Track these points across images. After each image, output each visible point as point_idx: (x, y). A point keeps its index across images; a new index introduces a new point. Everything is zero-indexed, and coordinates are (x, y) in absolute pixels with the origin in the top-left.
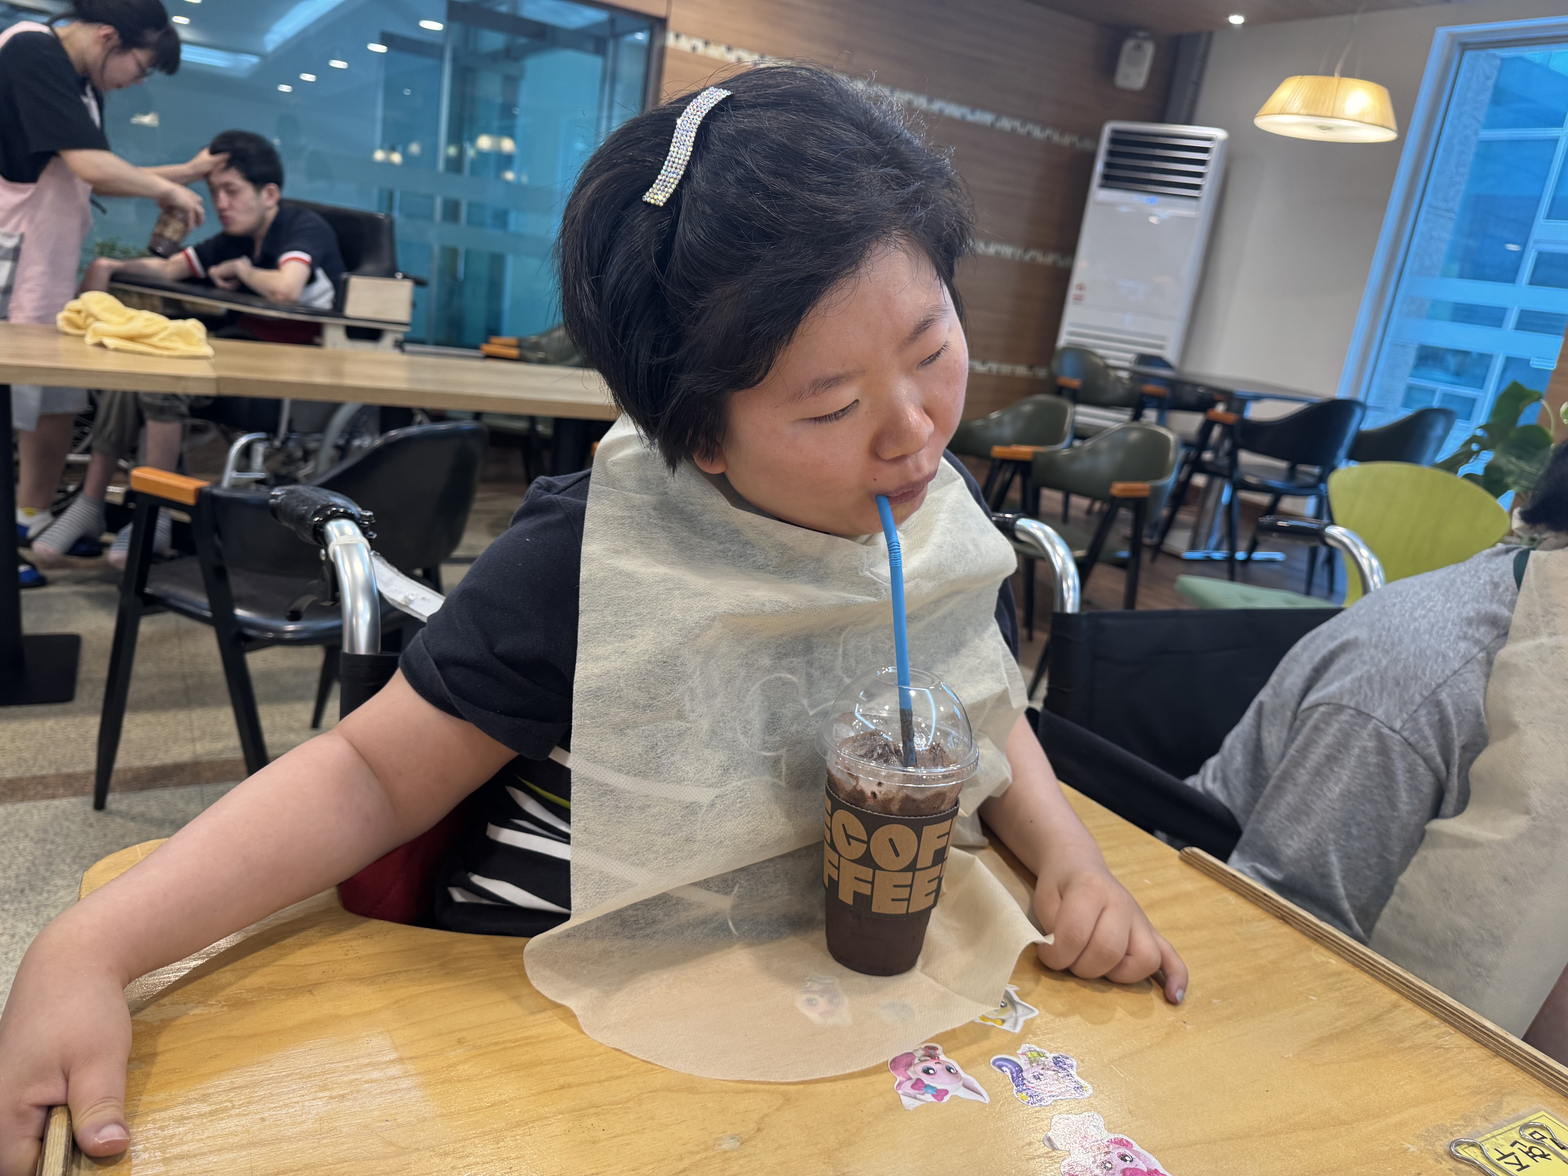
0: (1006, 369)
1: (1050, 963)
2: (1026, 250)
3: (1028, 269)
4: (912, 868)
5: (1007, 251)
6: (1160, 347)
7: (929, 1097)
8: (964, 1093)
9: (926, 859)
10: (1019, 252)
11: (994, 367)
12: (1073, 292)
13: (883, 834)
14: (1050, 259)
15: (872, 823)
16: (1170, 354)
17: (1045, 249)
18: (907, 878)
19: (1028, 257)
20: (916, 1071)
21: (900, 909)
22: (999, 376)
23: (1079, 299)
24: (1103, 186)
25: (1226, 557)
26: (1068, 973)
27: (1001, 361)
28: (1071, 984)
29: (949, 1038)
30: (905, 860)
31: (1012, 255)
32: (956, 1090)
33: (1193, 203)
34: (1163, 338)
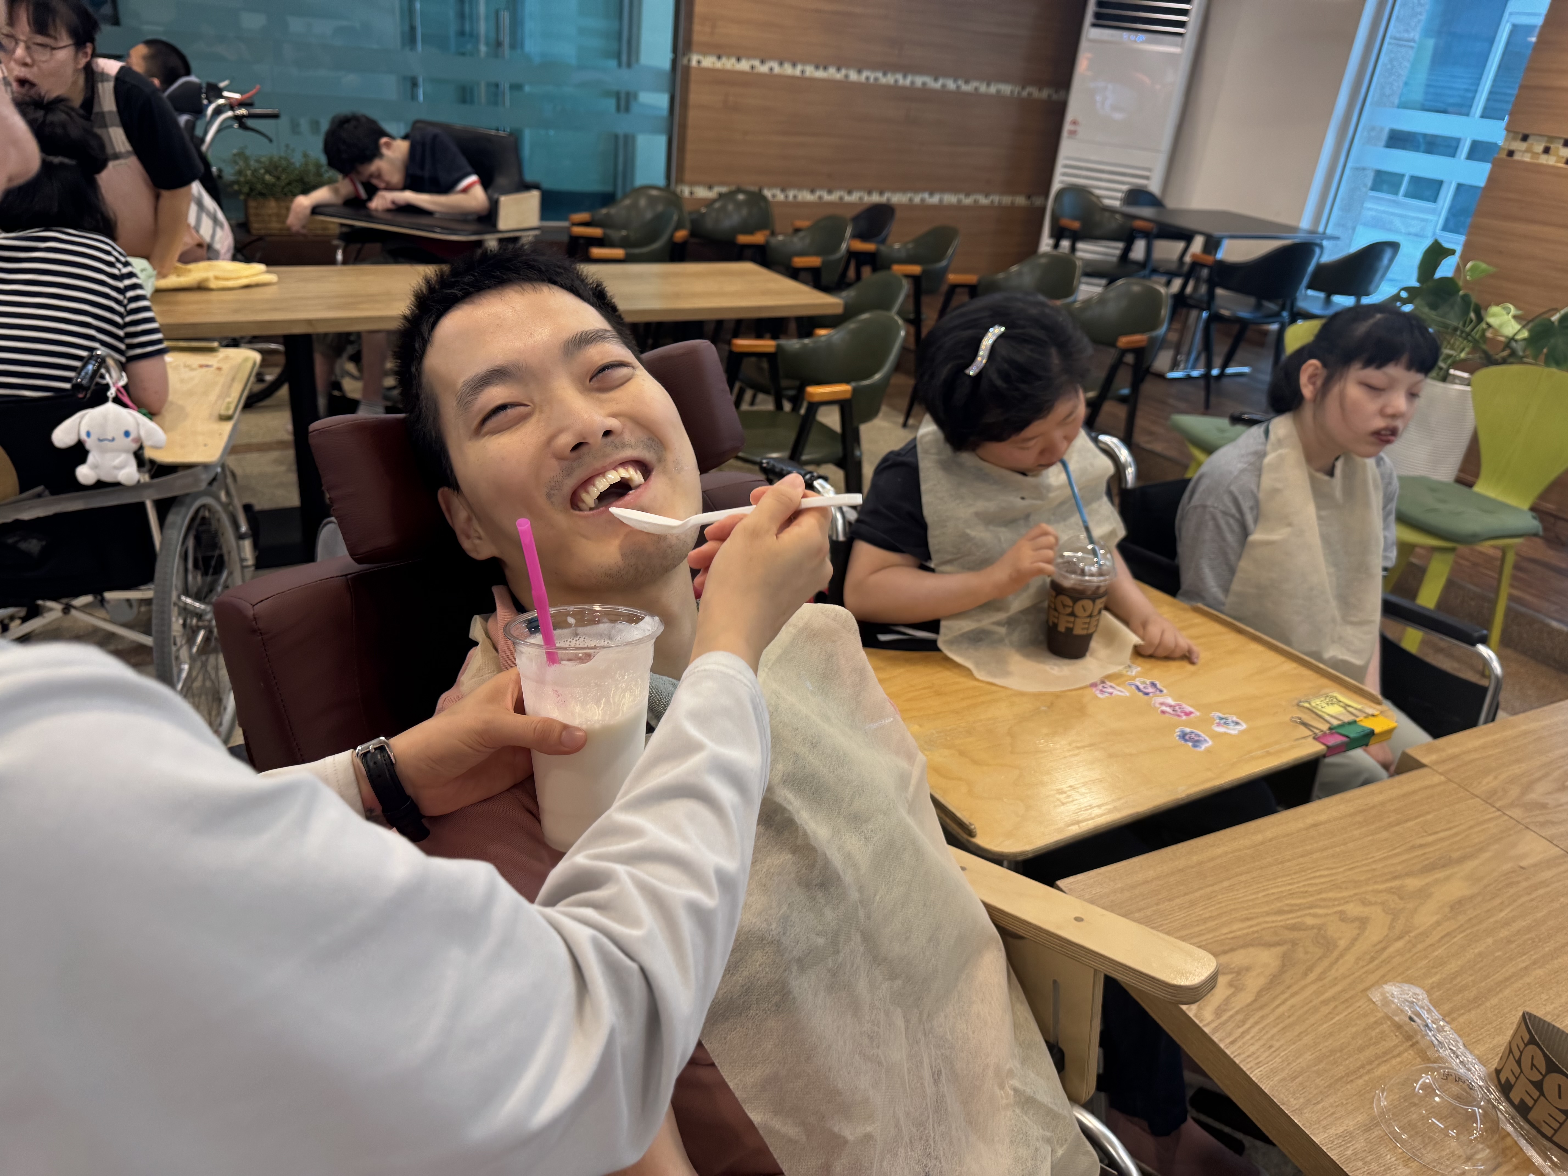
0: (1007, 200)
1: (1143, 653)
2: (1023, 88)
3: (1026, 105)
4: (1090, 616)
5: (1006, 89)
6: (1147, 178)
7: (1107, 695)
8: (1119, 693)
9: (1096, 612)
10: (1017, 90)
11: (996, 199)
12: (1067, 127)
13: (1080, 604)
14: (1044, 94)
15: (1075, 600)
16: (1154, 187)
17: (1040, 84)
18: (1088, 620)
19: (1025, 94)
20: (1100, 687)
21: (1084, 632)
22: (1001, 208)
23: (1073, 133)
24: (1094, 25)
25: (1202, 375)
26: (1151, 656)
27: (1003, 193)
28: (1153, 660)
29: (1110, 677)
30: (1088, 613)
31: (1012, 92)
32: (1115, 692)
33: (1178, 39)
34: (1149, 170)
